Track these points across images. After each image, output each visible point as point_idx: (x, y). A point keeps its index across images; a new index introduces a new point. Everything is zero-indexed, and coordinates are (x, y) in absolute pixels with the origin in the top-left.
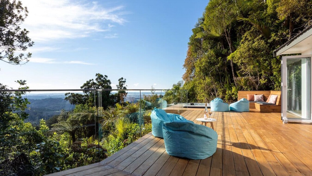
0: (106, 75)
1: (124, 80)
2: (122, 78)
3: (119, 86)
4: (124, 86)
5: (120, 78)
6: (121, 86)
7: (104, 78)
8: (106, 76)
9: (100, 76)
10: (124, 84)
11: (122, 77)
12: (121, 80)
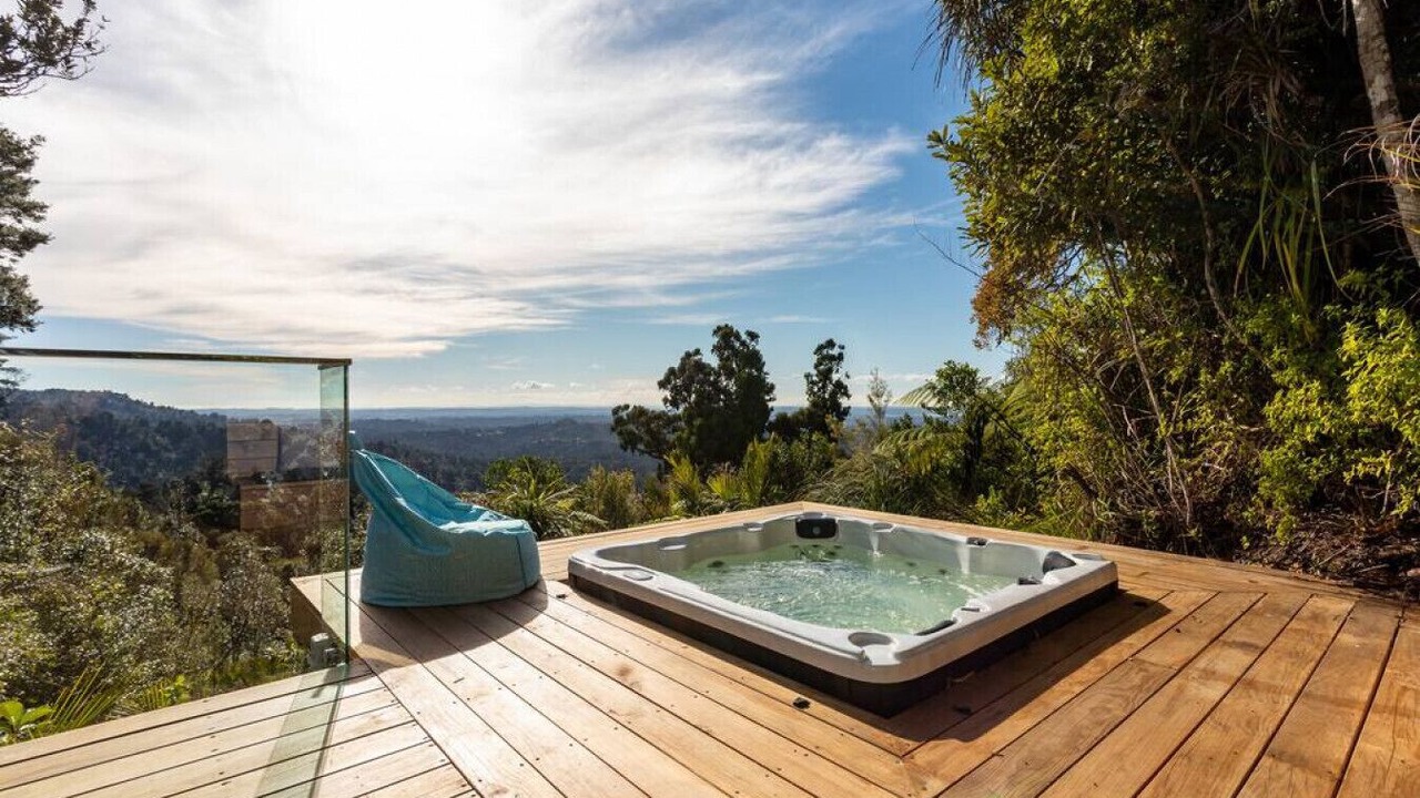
0: (751, 329)
1: (835, 351)
2: (831, 344)
3: (815, 378)
4: (835, 377)
5: (823, 342)
6: (825, 375)
7: (743, 344)
8: (753, 336)
9: (726, 335)
10: (837, 371)
11: (828, 339)
12: (825, 352)
